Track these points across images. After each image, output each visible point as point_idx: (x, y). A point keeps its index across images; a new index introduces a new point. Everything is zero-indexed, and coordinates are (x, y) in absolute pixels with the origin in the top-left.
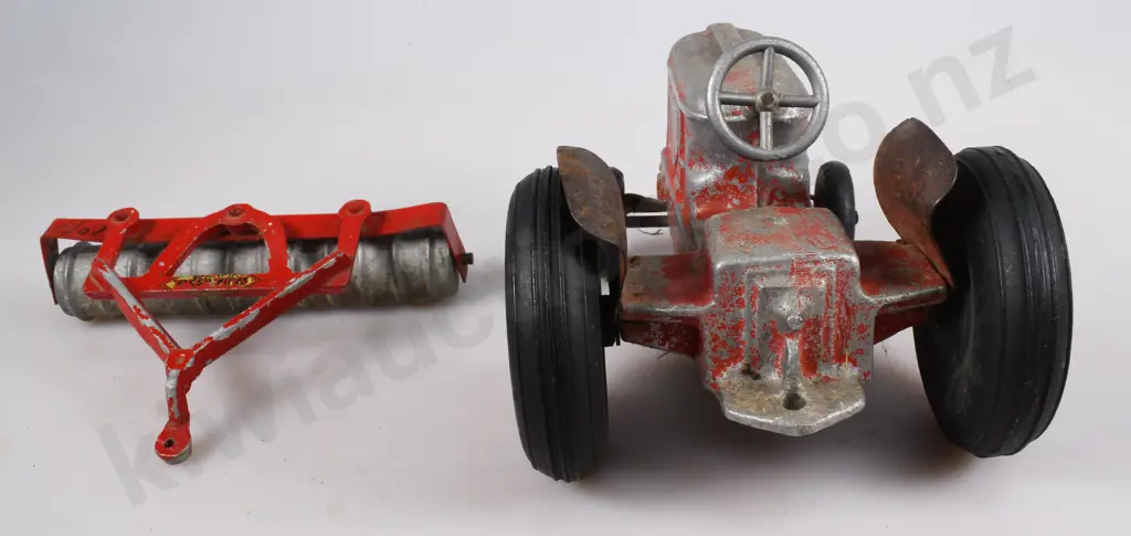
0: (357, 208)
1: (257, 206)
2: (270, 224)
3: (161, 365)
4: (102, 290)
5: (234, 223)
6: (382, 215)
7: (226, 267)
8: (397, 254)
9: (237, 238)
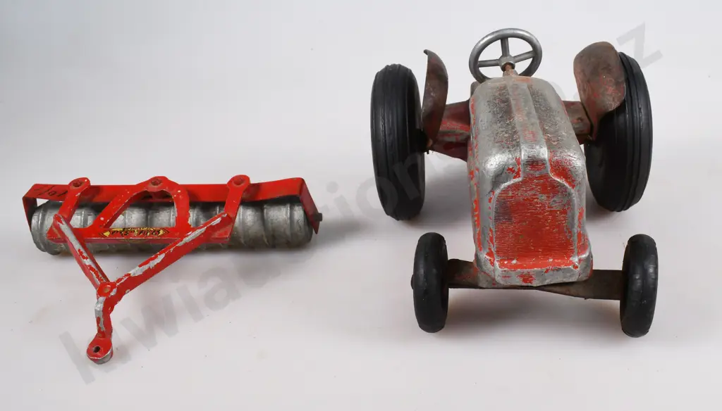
0: (240, 180)
1: (171, 178)
2: (179, 191)
3: (94, 291)
4: (59, 236)
5: (155, 191)
6: (258, 186)
7: (148, 222)
8: (267, 214)
9: (156, 200)
